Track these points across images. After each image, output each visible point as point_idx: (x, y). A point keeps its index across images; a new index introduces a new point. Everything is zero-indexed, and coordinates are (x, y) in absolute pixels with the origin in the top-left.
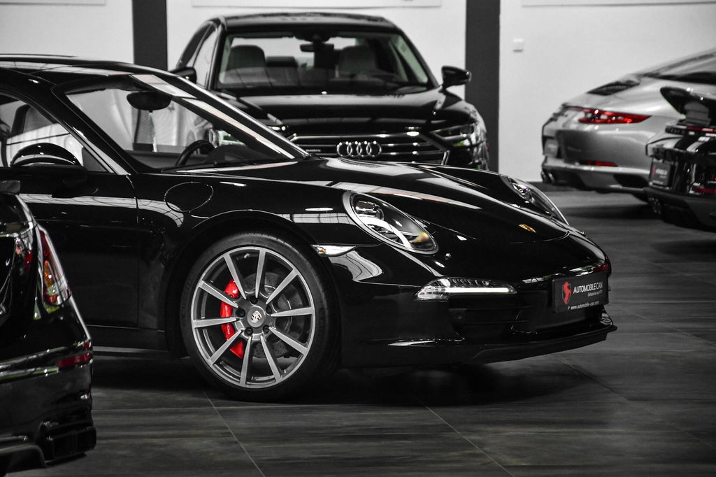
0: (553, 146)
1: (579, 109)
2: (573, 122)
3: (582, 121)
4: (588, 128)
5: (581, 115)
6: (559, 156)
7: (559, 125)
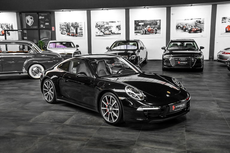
0: (218, 57)
1: (222, 52)
2: (221, 54)
3: (222, 54)
4: (223, 55)
5: (222, 53)
6: (219, 58)
7: (219, 54)
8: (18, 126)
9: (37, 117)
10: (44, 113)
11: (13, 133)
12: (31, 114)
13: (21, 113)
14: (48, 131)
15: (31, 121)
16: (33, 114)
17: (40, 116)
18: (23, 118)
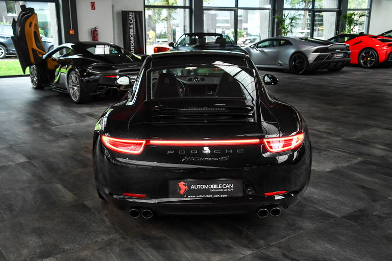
8: (382, 157)
9: (346, 165)
10: (328, 170)
11: (389, 149)
12: (354, 173)
13: (376, 180)
14: (340, 142)
15: (360, 159)
16: (351, 173)
17: (340, 165)
18: (374, 167)
